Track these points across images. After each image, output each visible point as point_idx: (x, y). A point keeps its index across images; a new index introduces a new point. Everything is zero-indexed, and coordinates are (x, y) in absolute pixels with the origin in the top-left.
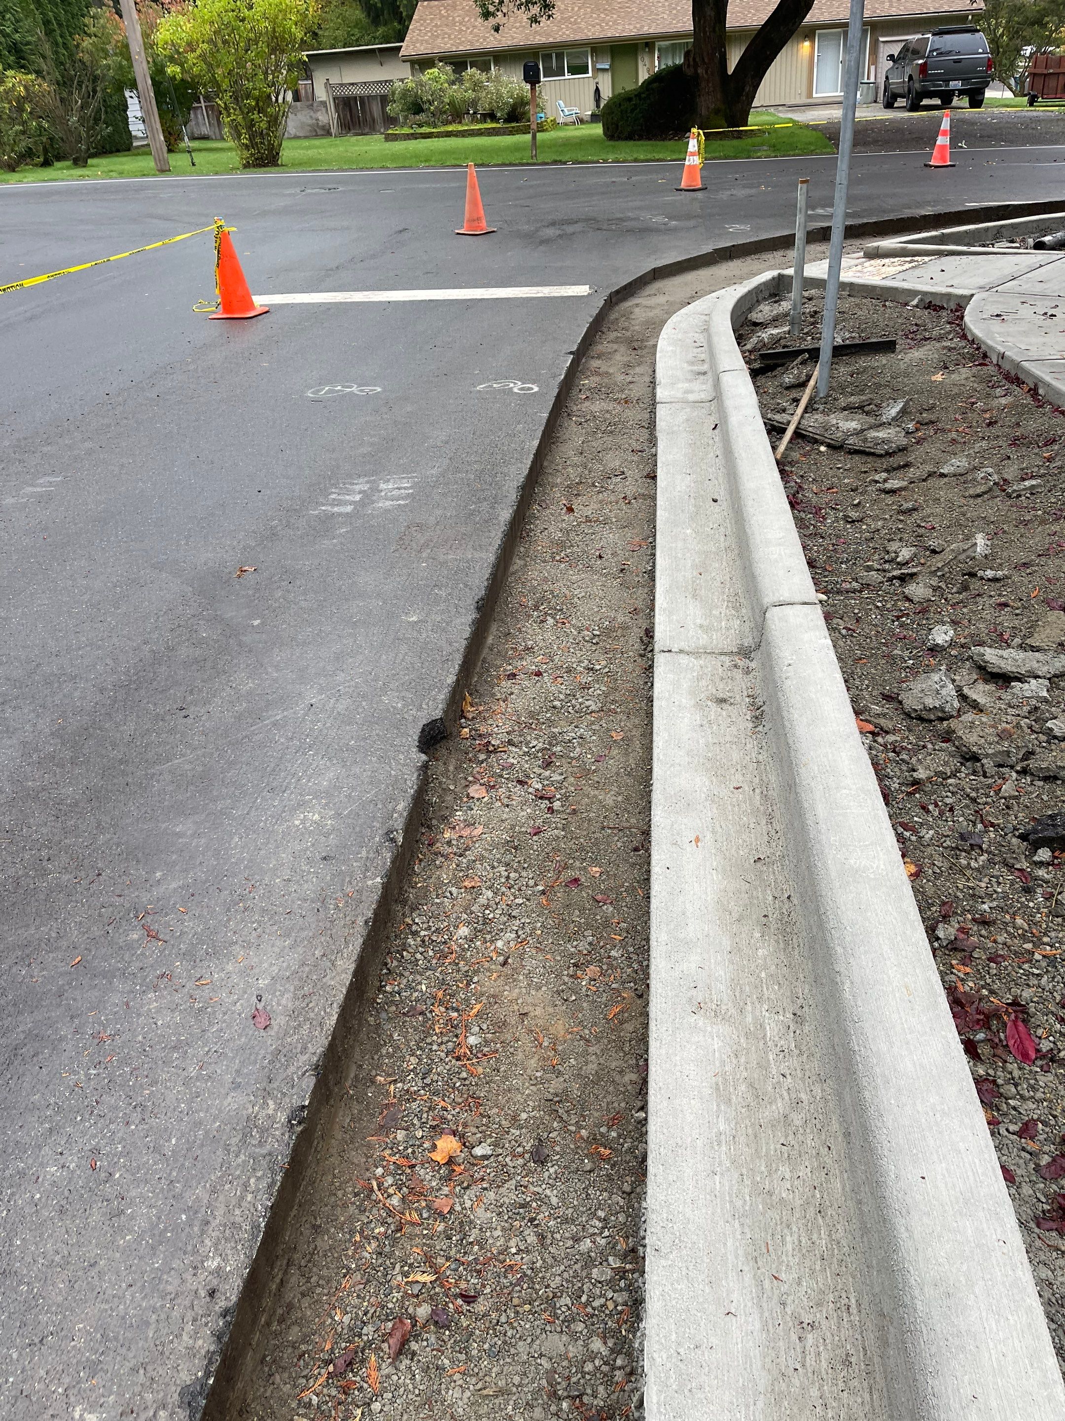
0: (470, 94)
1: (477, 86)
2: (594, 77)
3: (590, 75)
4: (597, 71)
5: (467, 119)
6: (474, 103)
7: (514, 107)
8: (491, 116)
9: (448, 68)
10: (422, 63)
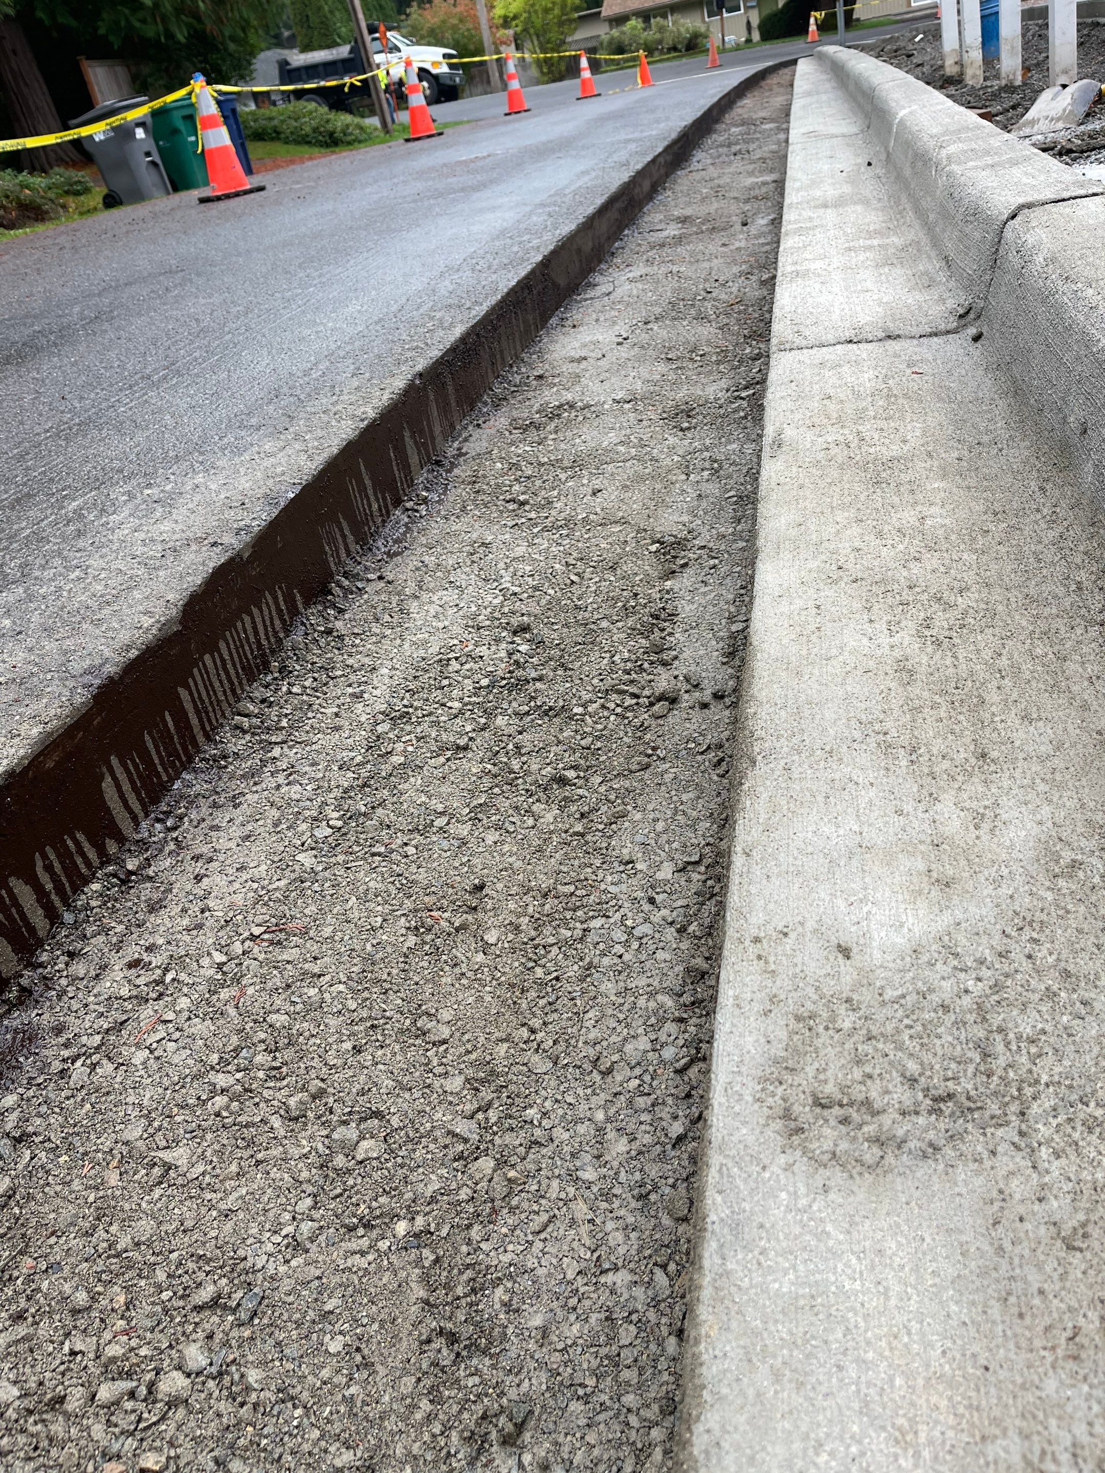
0: (658, 36)
1: (661, 29)
2: (745, 12)
3: (742, 11)
4: (747, 8)
5: (656, 53)
6: (660, 42)
7: (690, 40)
8: (674, 49)
9: (640, 20)
10: (619, 20)
